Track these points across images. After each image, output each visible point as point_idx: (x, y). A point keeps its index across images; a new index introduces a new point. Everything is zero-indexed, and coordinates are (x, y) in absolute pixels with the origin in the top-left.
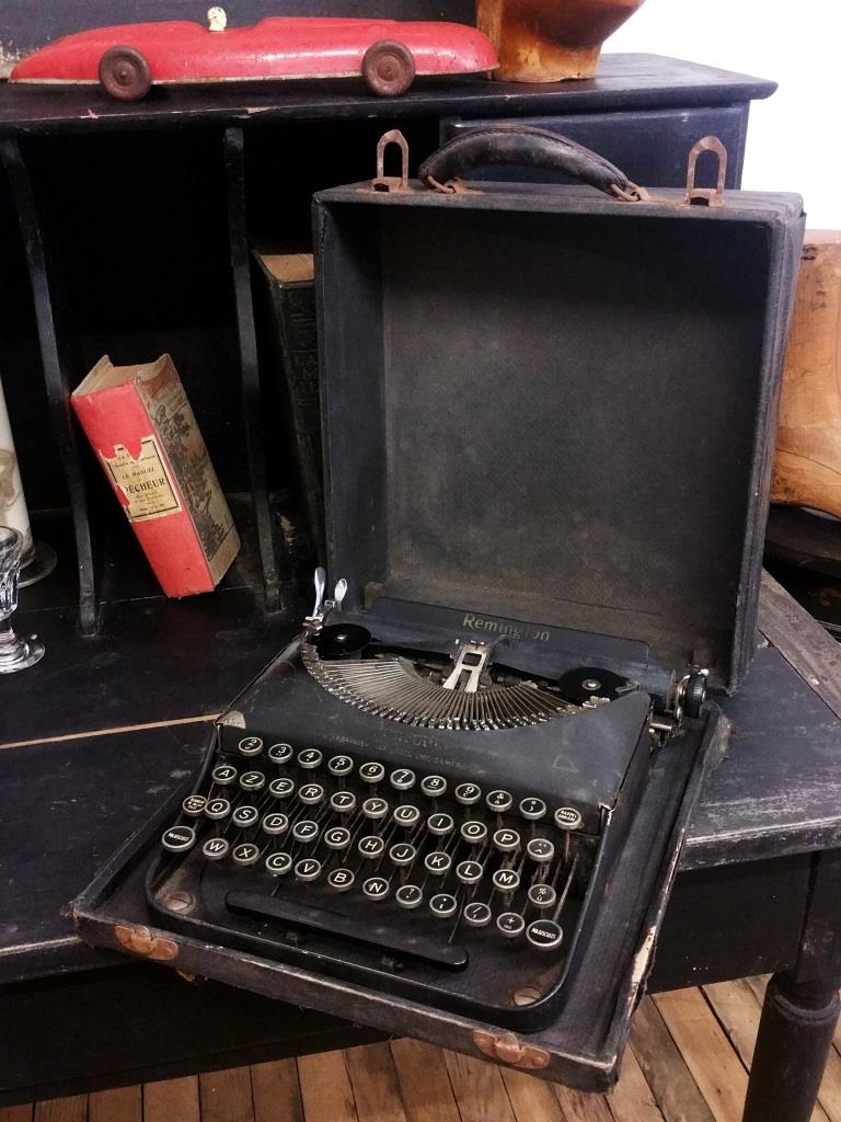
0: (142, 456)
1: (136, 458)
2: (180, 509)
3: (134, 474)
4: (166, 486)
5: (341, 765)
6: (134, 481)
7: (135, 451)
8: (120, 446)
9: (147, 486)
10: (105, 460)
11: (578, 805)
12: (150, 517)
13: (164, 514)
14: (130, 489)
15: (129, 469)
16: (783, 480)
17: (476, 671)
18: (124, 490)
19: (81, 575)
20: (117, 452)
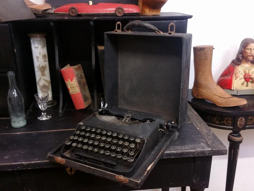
0: (73, 81)
1: (72, 81)
2: (79, 92)
3: (71, 85)
4: (77, 87)
5: (99, 131)
6: (71, 86)
7: (72, 80)
8: (69, 79)
9: (73, 87)
10: (66, 82)
11: (140, 138)
12: (74, 93)
13: (76, 93)
14: (70, 88)
15: (70, 84)
16: (200, 94)
17: (128, 119)
18: (69, 88)
19: (60, 104)
20: (68, 81)
